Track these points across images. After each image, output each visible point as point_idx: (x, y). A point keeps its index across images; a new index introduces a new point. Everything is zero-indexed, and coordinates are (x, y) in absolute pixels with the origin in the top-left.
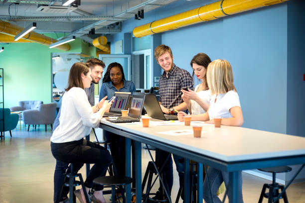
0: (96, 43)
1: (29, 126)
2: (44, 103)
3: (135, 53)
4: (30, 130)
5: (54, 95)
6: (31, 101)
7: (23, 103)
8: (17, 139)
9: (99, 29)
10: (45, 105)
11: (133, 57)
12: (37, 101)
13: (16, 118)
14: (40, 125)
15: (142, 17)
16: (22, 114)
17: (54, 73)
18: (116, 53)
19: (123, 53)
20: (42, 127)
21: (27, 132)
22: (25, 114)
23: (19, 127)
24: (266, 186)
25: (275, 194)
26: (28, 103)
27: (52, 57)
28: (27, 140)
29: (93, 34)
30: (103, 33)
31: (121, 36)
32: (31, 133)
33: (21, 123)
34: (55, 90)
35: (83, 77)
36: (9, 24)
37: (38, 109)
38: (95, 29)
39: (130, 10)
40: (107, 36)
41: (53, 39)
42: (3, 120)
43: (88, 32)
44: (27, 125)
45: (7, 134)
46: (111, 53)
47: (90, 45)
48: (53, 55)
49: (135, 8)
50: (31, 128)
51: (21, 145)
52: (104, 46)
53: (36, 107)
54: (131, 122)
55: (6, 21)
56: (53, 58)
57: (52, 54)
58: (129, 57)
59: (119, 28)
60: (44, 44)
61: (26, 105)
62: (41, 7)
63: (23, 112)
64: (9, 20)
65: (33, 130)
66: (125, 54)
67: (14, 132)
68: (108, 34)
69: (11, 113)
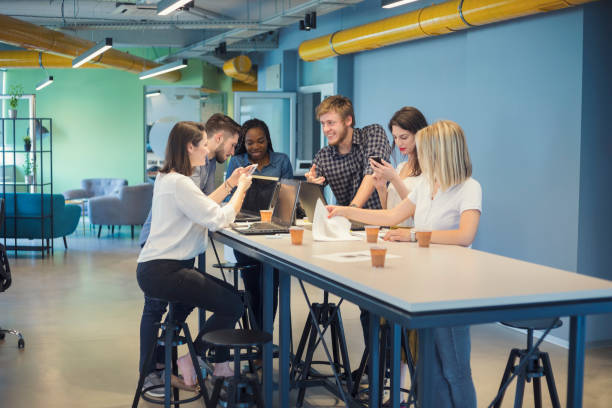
0: (230, 69)
1: (100, 228)
2: (130, 184)
3: (303, 89)
4: (101, 235)
5: (149, 167)
6: (106, 180)
7: (89, 183)
8: (77, 252)
9: (234, 43)
10: (131, 188)
11: (301, 98)
12: (115, 180)
13: (76, 212)
14: (123, 227)
15: (313, 26)
16: (88, 204)
17: (150, 123)
18: (267, 89)
19: (282, 90)
20: (126, 230)
21: (96, 240)
22: (94, 205)
23: (82, 229)
24: (515, 353)
25: (531, 368)
26: (98, 182)
27: (145, 93)
28: (98, 256)
29: (222, 51)
30: (243, 50)
31: (278, 55)
32: (104, 242)
33: (85, 221)
34: (150, 157)
35: (191, 149)
36: (62, 35)
37: (118, 196)
38: (228, 44)
39: (290, 12)
40: (250, 55)
41: (147, 61)
42: (52, 217)
43: (213, 49)
44: (97, 227)
45: (58, 242)
46: (259, 89)
47: (220, 71)
48: (148, 90)
49: (299, 10)
50: (105, 231)
51: (86, 266)
52: (247, 73)
53: (114, 192)
54: (274, 233)
55: (56, 30)
56: (148, 96)
57: (145, 88)
58: (292, 97)
59: (273, 40)
60: (131, 72)
61: (94, 188)
62: (122, 8)
63: (89, 200)
64: (62, 28)
65: (108, 237)
66: (285, 91)
67: (71, 240)
68: (252, 52)
69: (67, 203)
